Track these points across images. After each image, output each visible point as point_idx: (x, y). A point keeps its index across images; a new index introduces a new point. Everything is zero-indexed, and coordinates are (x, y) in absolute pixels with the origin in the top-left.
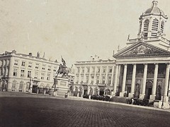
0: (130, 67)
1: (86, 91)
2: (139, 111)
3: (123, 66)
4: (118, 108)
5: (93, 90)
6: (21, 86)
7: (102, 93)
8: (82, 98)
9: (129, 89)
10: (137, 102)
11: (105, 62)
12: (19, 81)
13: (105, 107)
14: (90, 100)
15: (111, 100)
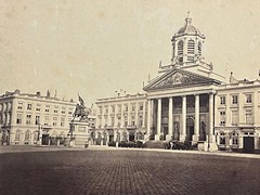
0: (165, 101)
1: (111, 137)
2: (180, 157)
3: (156, 101)
4: (153, 157)
5: (120, 134)
6: (27, 137)
7: (132, 138)
8: (107, 147)
9: (166, 130)
10: (177, 146)
11: (134, 97)
12: (24, 130)
13: (137, 156)
14: (117, 148)
15: (145, 146)
